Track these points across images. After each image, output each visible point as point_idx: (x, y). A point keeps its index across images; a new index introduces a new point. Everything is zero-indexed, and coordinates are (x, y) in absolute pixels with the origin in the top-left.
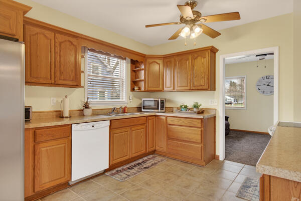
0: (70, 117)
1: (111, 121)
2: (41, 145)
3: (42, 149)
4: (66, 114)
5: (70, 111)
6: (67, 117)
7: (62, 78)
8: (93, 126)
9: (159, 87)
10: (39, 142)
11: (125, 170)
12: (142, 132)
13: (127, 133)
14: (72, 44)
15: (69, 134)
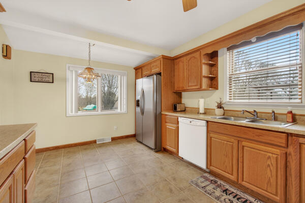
0: (205, 113)
1: (207, 122)
2: (167, 124)
3: (167, 127)
4: (202, 111)
5: (205, 109)
6: (201, 114)
7: (190, 85)
8: (191, 122)
10: (166, 122)
11: (219, 186)
12: (269, 158)
13: (232, 146)
14: (195, 58)
15: (176, 122)
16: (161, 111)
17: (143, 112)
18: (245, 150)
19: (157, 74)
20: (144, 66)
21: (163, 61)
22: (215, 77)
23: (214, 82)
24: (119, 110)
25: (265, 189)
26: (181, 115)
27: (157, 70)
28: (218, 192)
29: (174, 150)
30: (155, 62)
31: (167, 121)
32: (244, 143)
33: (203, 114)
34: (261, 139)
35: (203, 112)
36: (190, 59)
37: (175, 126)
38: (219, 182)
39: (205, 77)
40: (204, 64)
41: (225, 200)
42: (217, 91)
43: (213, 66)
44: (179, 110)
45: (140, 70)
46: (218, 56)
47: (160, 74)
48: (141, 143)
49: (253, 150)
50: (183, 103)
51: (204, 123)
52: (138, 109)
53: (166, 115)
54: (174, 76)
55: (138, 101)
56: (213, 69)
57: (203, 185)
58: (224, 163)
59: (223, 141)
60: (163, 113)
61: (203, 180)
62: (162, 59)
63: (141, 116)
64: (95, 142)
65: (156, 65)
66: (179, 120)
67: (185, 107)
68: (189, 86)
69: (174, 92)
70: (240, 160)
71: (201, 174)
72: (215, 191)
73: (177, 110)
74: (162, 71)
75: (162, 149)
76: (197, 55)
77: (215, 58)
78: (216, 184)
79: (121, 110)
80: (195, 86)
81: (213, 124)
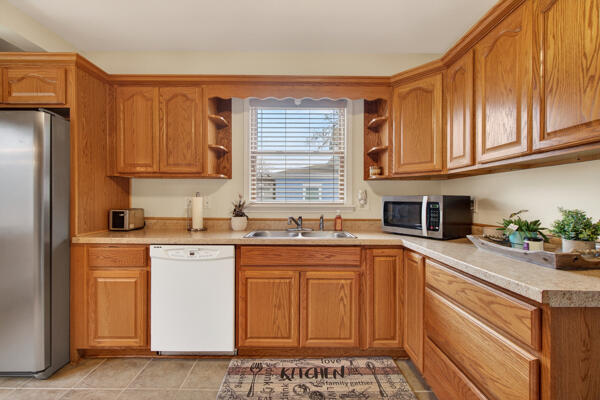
0: (204, 230)
1: (237, 247)
2: (97, 273)
3: (100, 280)
4: (197, 224)
5: (204, 219)
6: (196, 231)
8: (192, 254)
9: (432, 161)
10: (93, 268)
11: (269, 372)
12: (343, 286)
13: (290, 283)
14: (188, 99)
15: (142, 261)
16: (71, 234)
18: (310, 286)
21: (78, 76)
22: (225, 153)
23: (224, 162)
25: (337, 336)
26: (159, 240)
27: (42, 96)
28: (277, 386)
29: (133, 342)
30: (30, 64)
32: (310, 274)
33: (201, 230)
34: (333, 261)
35: (201, 227)
37: (136, 272)
38: (265, 362)
39: (211, 148)
40: (210, 119)
41: (294, 391)
43: (223, 128)
44: (132, 226)
49: (321, 281)
50: (133, 206)
54: (115, 129)
56: (221, 135)
57: (245, 388)
58: (274, 323)
59: (272, 281)
60: (81, 239)
61: (235, 378)
65: (42, 82)
66: (151, 254)
67: (145, 218)
68: (168, 165)
69: (112, 177)
70: (303, 305)
71: (222, 368)
72: (271, 386)
73: (126, 227)
74: (72, 106)
76: (193, 93)
77: (227, 114)
78: (263, 371)
80: (189, 166)
81: (252, 250)
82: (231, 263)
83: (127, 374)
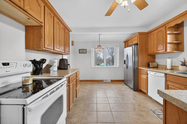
1: (166, 74)
4: (169, 67)
6: (168, 69)
7: (158, 49)
8: (155, 74)
14: (162, 31)
15: (146, 74)
16: (138, 67)
17: (127, 67)
19: (135, 44)
20: (129, 40)
21: (139, 36)
22: (180, 43)
23: (180, 46)
24: (115, 66)
27: (135, 42)
29: (145, 91)
30: (134, 37)
31: (141, 73)
33: (170, 69)
36: (158, 32)
37: (146, 76)
39: (169, 43)
40: (169, 34)
42: (183, 52)
43: (179, 34)
44: (152, 66)
45: (127, 43)
46: (183, 26)
47: (137, 44)
48: (127, 85)
50: (156, 62)
51: (163, 75)
52: (125, 66)
53: (141, 69)
54: (148, 44)
55: (125, 61)
56: (179, 37)
60: (139, 68)
61: (160, 111)
62: (138, 35)
63: (126, 69)
64: (103, 81)
65: (135, 39)
66: (148, 73)
67: (158, 65)
68: (158, 51)
69: (149, 55)
74: (138, 43)
75: (139, 90)
76: (163, 29)
77: (181, 28)
79: (116, 66)
80: (162, 50)
81: (170, 76)
82: (164, 79)
83: (143, 97)
